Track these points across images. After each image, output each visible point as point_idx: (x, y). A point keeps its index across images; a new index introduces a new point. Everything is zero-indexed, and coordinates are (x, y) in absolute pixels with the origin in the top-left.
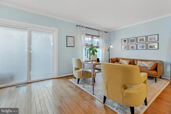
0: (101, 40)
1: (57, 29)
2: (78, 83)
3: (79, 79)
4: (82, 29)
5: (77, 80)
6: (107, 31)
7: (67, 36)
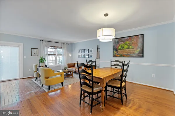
0: (63, 50)
1: (22, 44)
2: (36, 80)
3: (36, 78)
4: (45, 43)
5: (35, 78)
6: (69, 43)
7: (31, 49)
